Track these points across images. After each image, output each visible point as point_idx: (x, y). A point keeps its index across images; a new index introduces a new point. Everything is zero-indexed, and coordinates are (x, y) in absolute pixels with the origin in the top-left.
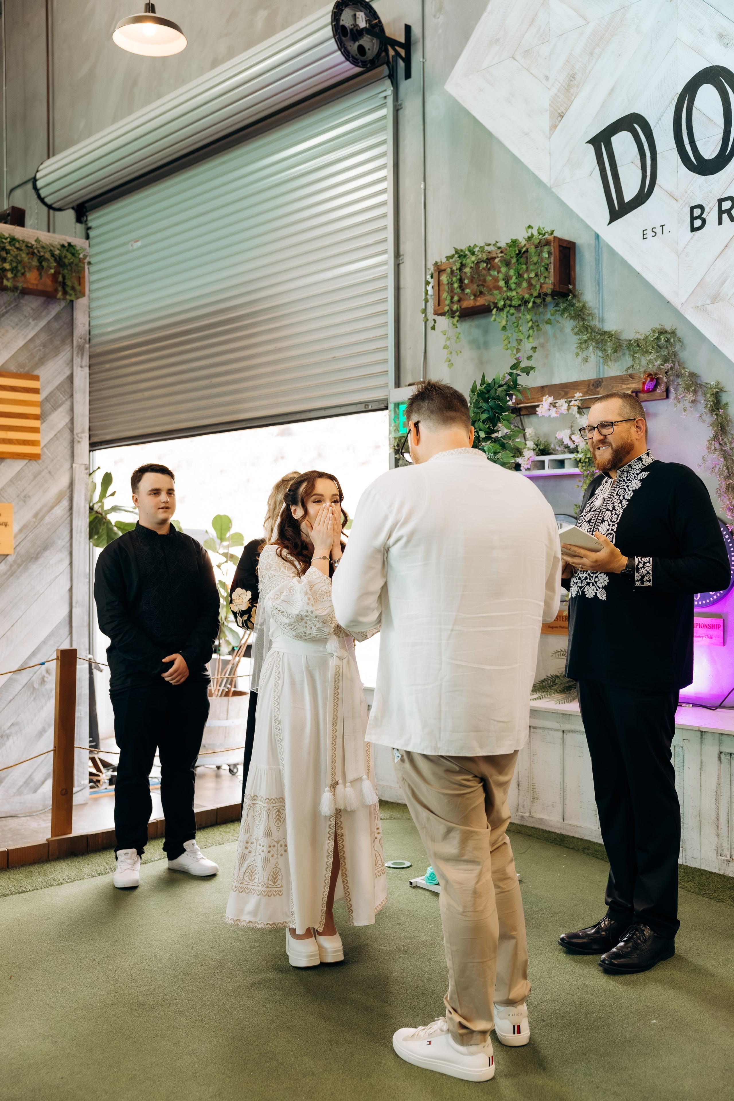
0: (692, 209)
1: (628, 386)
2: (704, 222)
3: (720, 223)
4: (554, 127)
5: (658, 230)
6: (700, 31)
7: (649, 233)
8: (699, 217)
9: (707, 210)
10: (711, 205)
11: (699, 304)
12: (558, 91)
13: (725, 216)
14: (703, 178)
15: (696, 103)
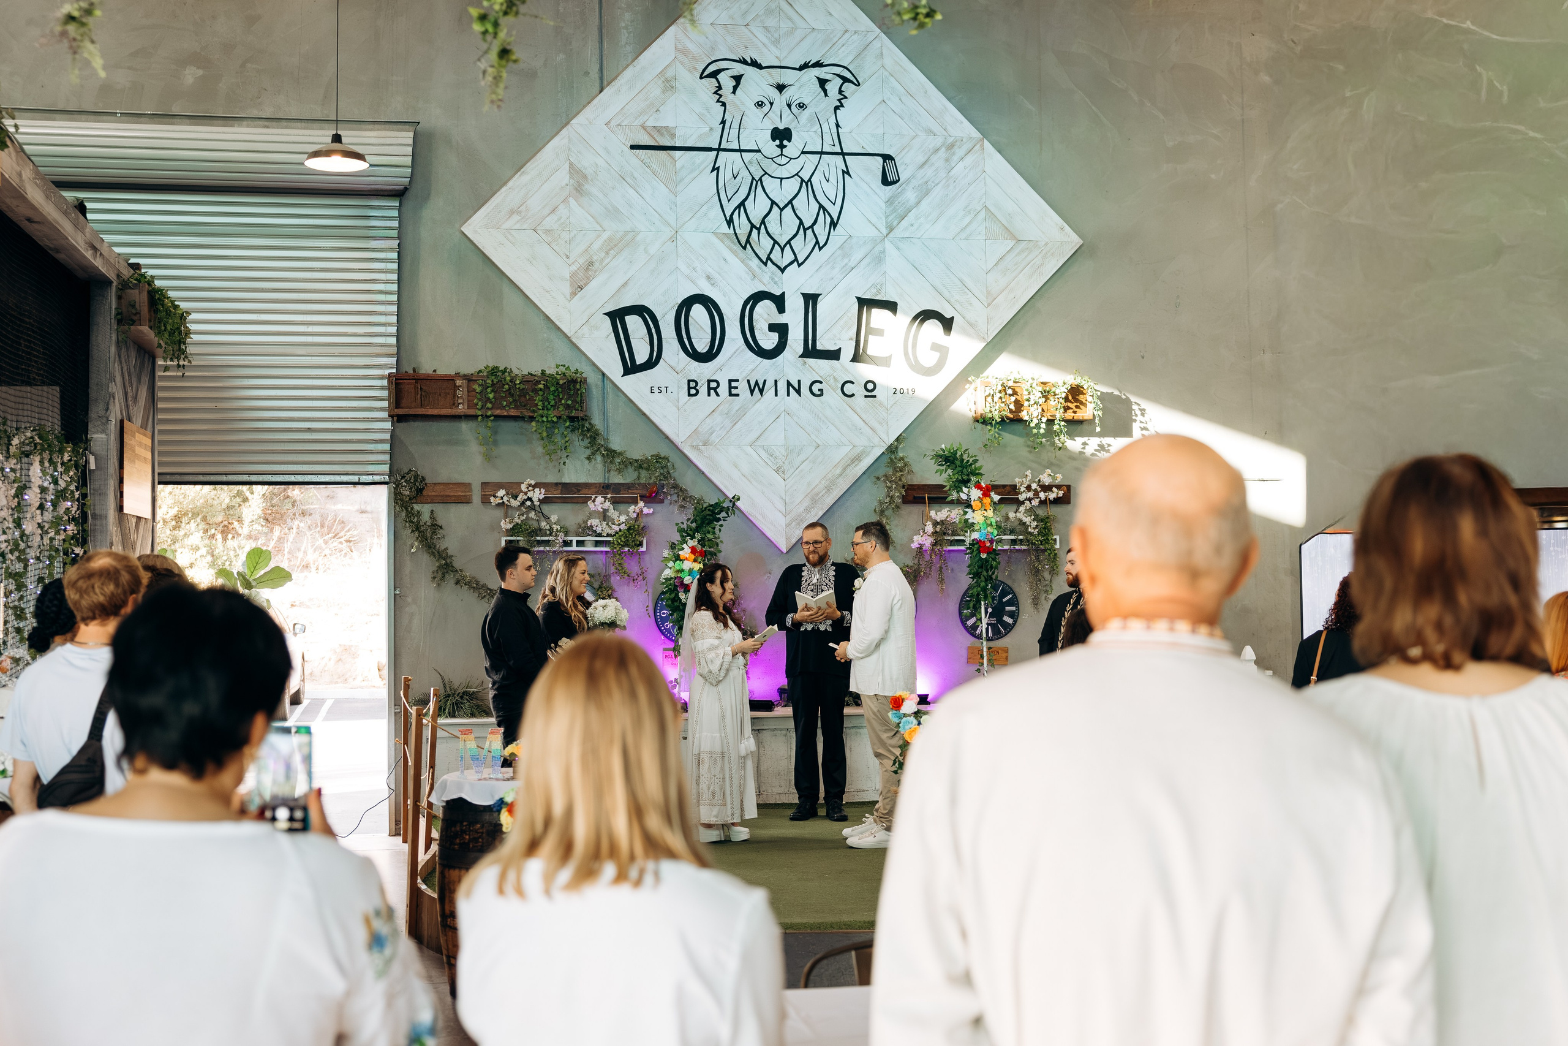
0: (689, 381)
1: (635, 491)
2: (697, 392)
3: (709, 395)
4: (574, 294)
5: (664, 390)
6: (694, 269)
7: (656, 390)
8: (694, 388)
9: (699, 384)
10: (702, 382)
11: (694, 444)
12: (578, 269)
13: (712, 392)
14: (696, 364)
15: (691, 313)
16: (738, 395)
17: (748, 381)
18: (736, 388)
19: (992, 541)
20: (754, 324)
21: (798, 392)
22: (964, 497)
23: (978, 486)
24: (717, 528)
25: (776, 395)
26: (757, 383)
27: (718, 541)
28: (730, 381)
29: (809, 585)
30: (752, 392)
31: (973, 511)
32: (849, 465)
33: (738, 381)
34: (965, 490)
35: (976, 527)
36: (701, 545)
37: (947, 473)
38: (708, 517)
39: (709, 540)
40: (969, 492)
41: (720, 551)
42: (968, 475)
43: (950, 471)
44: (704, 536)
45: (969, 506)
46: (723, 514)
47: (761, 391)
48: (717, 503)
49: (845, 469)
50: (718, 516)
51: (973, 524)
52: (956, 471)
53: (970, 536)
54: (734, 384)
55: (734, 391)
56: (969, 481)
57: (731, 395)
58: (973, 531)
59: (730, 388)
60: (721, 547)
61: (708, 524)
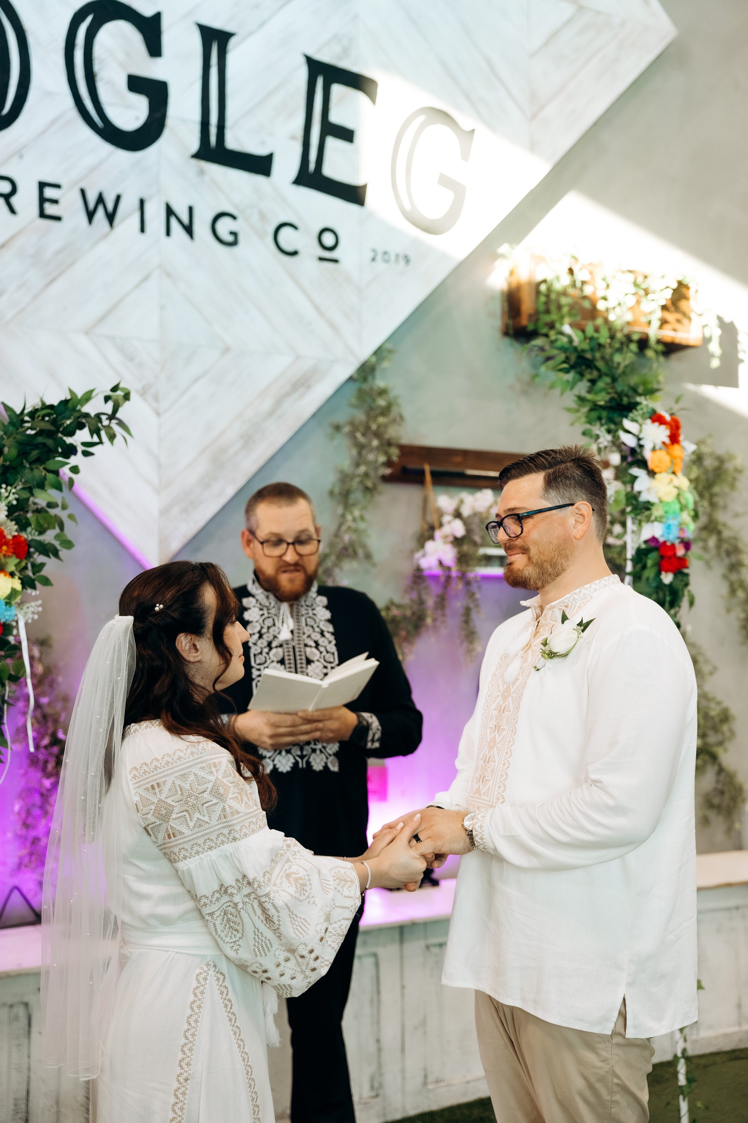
16: (58, 219)
17: (83, 192)
18: (55, 202)
19: (687, 545)
20: (96, 68)
21: (189, 229)
22: (630, 441)
23: (657, 418)
24: (65, 472)
25: (142, 230)
26: (100, 200)
27: (63, 515)
28: (42, 185)
29: (269, 644)
30: (91, 215)
31: (652, 474)
32: (288, 394)
33: (58, 186)
34: (627, 424)
35: (656, 512)
36: (18, 521)
37: (576, 391)
38: (40, 440)
39: (38, 511)
40: (641, 431)
41: (68, 544)
42: (627, 396)
43: (582, 387)
44: (25, 495)
45: (643, 464)
46: (82, 436)
47: (111, 217)
48: (64, 403)
49: (279, 402)
50: (69, 440)
51: (648, 506)
52: (600, 384)
53: (636, 533)
54: (49, 193)
55: (50, 209)
56: (632, 406)
57: (42, 215)
58: (648, 520)
59: (42, 200)
60: (70, 531)
61: (39, 461)
